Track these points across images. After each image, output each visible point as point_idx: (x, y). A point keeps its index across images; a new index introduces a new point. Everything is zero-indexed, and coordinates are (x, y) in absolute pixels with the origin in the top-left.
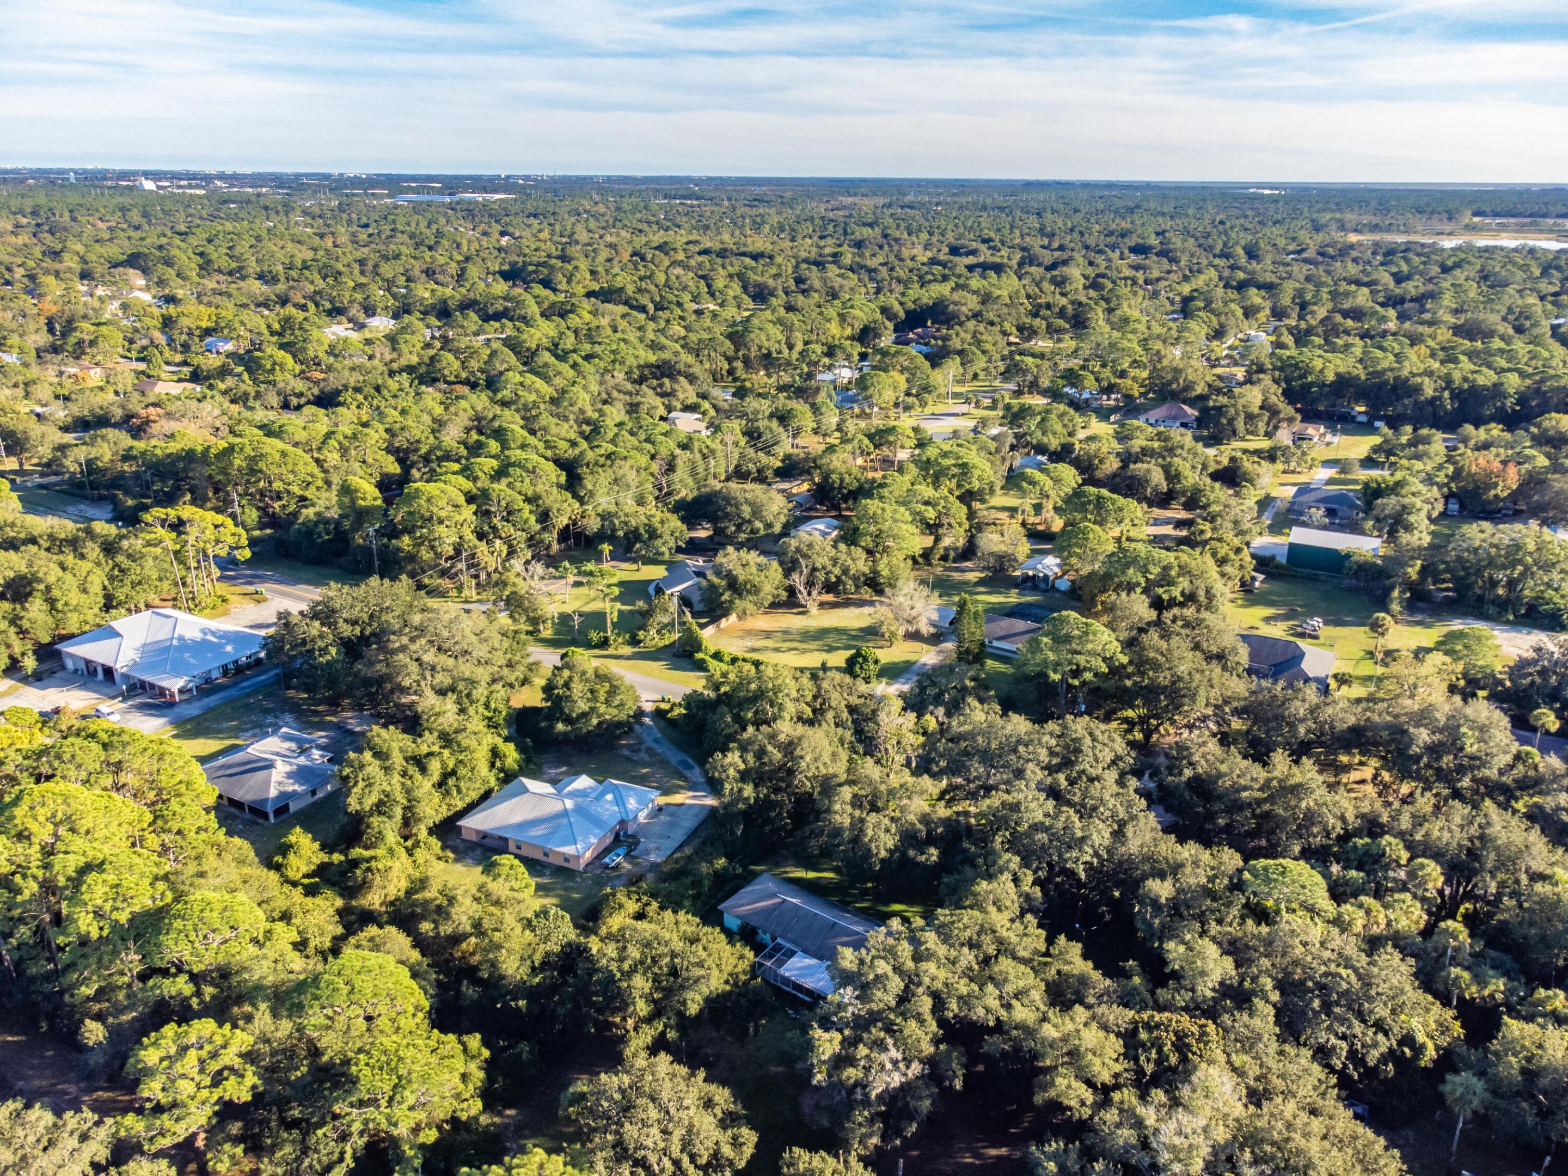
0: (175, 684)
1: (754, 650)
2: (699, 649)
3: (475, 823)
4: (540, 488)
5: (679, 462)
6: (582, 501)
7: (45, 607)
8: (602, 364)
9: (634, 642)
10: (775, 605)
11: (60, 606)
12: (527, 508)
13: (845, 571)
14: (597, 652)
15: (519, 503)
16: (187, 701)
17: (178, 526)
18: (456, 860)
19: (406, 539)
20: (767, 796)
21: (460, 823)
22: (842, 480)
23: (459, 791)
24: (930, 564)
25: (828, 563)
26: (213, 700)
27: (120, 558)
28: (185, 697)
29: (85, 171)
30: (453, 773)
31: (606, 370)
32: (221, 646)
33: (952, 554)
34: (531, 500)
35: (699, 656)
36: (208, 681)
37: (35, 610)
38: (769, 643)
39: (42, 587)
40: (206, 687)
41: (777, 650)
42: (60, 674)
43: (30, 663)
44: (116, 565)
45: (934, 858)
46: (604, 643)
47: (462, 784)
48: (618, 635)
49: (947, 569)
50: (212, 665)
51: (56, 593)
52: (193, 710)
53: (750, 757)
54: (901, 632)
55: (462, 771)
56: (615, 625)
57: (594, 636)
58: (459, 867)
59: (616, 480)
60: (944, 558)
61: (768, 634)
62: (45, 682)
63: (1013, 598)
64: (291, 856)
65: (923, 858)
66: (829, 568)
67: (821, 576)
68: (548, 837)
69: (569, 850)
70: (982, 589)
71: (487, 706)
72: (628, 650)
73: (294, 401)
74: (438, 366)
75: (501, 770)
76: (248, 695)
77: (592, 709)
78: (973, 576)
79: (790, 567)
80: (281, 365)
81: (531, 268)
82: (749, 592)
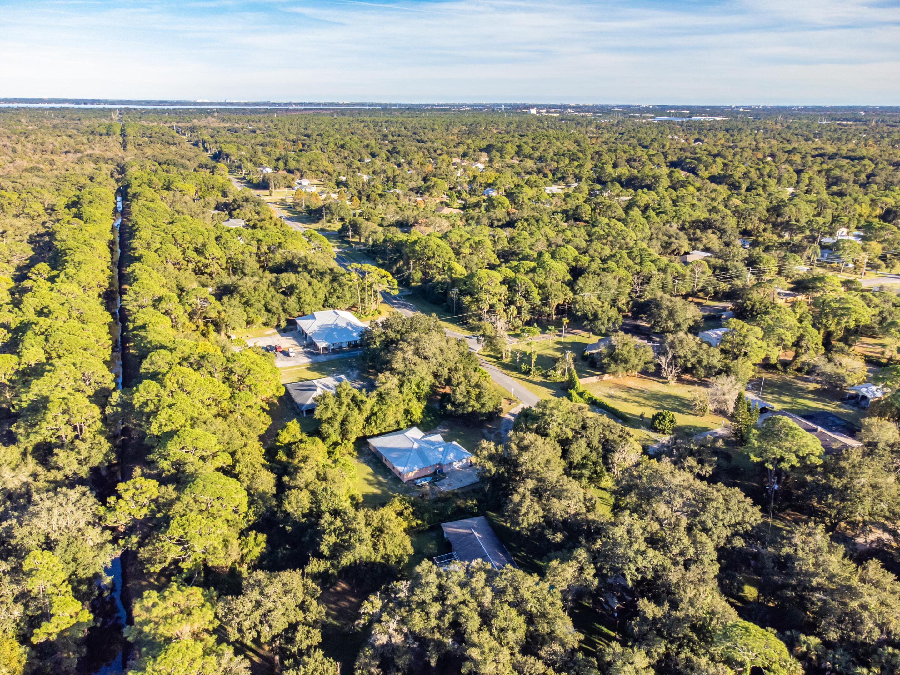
0: (322, 345)
1: (611, 397)
2: (573, 388)
3: (375, 443)
4: (548, 282)
5: (654, 279)
6: (575, 293)
7: (297, 300)
8: (666, 218)
9: (546, 376)
10: (644, 373)
11: (302, 301)
12: (536, 291)
13: (700, 362)
14: (523, 376)
15: (532, 287)
16: (325, 355)
17: (363, 274)
18: (357, 458)
19: (468, 298)
20: (503, 473)
21: (369, 440)
22: (753, 306)
23: (376, 424)
24: (786, 372)
25: (689, 354)
26: (334, 357)
27: (336, 285)
28: (326, 352)
29: (510, 105)
30: (375, 414)
31: (668, 222)
32: (352, 332)
33: (806, 368)
34: (542, 287)
35: (572, 391)
36: (341, 348)
37: (292, 301)
38: (625, 395)
39: (297, 291)
40: (338, 350)
41: (626, 400)
42: (293, 332)
43: (283, 324)
44: (333, 287)
45: (558, 540)
46: (528, 373)
47: (378, 421)
48: (538, 369)
49: (797, 378)
50: (344, 341)
51: (302, 295)
52: (322, 359)
53: (500, 448)
54: (711, 407)
55: (380, 414)
56: (537, 364)
57: (524, 367)
58: (356, 461)
59: (601, 283)
60: (799, 370)
61: (629, 389)
62: (287, 334)
63: (831, 407)
64: (285, 431)
65: (552, 537)
66: (689, 357)
67: (681, 362)
68: (396, 459)
69: (400, 469)
70: (811, 396)
71: (418, 386)
72: (540, 379)
73: (496, 223)
74: (579, 211)
75: (410, 421)
76: (350, 358)
77: (467, 402)
78: (812, 386)
79: (661, 351)
80: (502, 204)
81: (688, 160)
82: (622, 361)
